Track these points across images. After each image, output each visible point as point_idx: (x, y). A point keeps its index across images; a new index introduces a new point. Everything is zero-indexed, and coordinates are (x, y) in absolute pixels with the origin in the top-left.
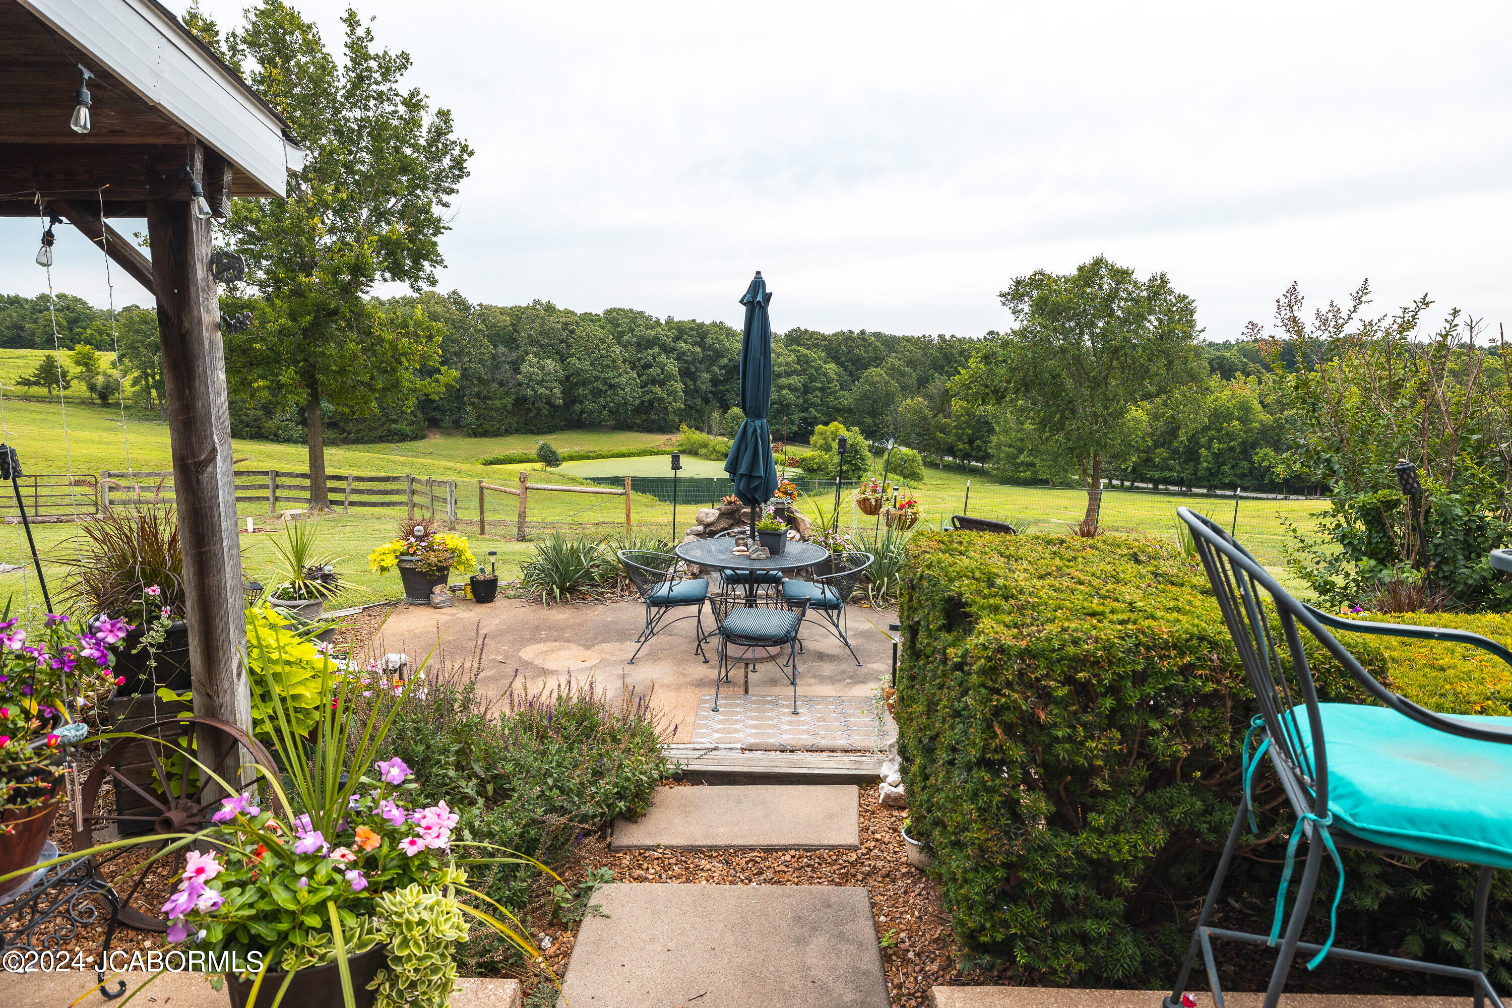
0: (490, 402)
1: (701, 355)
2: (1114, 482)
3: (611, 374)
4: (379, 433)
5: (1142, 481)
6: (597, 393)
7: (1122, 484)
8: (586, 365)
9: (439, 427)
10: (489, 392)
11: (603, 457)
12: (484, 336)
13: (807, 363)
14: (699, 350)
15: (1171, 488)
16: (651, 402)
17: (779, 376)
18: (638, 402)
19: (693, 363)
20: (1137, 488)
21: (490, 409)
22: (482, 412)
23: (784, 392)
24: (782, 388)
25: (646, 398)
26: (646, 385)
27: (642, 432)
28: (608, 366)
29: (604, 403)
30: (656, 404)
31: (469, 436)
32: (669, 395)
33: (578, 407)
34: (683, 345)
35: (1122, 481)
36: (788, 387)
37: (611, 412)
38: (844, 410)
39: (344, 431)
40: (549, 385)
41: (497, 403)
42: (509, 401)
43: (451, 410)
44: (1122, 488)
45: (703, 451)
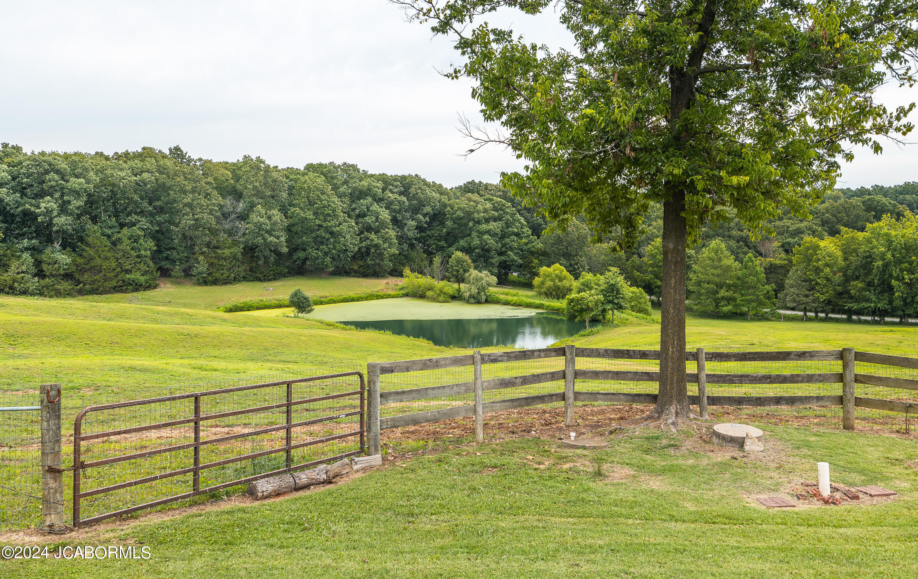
0: (219, 251)
1: (407, 204)
2: (809, 314)
3: (332, 223)
4: (114, 283)
5: (838, 312)
6: (319, 241)
7: (817, 315)
8: (309, 215)
9: (170, 276)
10: (218, 241)
11: (335, 302)
12: (213, 188)
13: (501, 209)
14: (405, 199)
15: (863, 318)
16: (368, 248)
17: (479, 222)
18: (356, 249)
19: (399, 212)
20: (831, 318)
21: (219, 258)
22: (212, 260)
23: (486, 237)
24: (481, 233)
25: (364, 244)
26: (362, 233)
27: (359, 277)
28: (329, 215)
29: (326, 250)
30: (373, 250)
31: (199, 284)
32: (384, 242)
33: (301, 255)
34: (390, 195)
35: (816, 313)
36: (488, 232)
37: (333, 258)
38: (538, 253)
39: (79, 282)
40: (277, 233)
41: (227, 252)
42: (238, 250)
43: (180, 260)
44: (817, 319)
45: (430, 293)
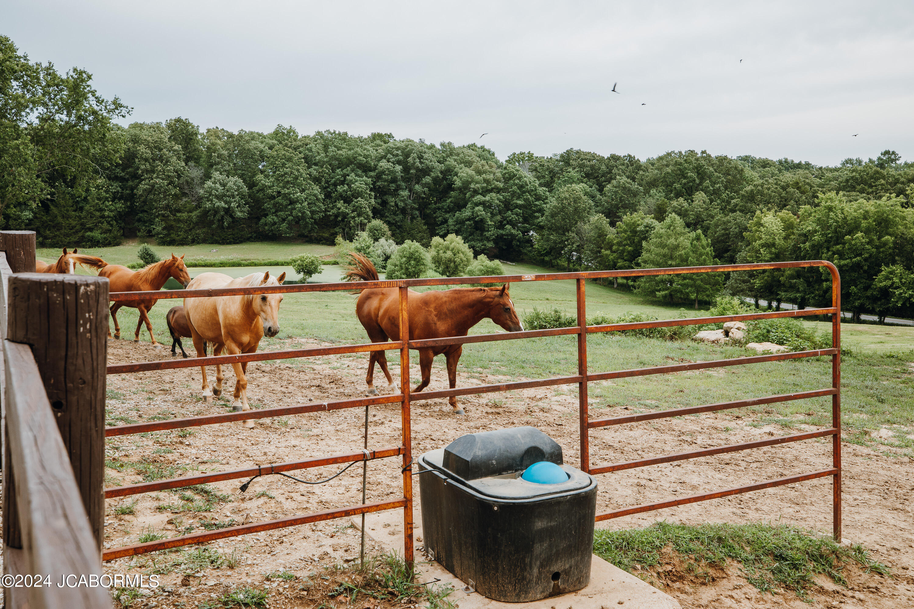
8: (270, 181)
9: (136, 236)
10: (178, 205)
16: (331, 217)
17: (476, 193)
21: (179, 221)
22: (169, 222)
23: (477, 208)
24: (476, 205)
25: (331, 212)
26: (336, 201)
28: (289, 182)
29: (284, 216)
30: (336, 219)
31: (158, 244)
33: (264, 220)
37: (290, 225)
41: (185, 216)
42: (195, 214)
